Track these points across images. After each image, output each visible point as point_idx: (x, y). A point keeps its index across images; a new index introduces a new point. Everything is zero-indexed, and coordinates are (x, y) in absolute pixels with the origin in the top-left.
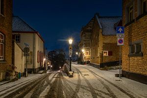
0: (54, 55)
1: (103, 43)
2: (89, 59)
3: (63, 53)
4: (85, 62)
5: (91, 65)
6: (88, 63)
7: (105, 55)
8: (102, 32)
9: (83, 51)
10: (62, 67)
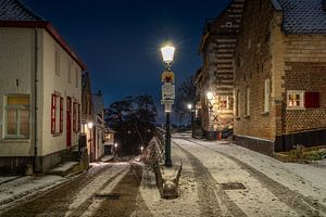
0: (124, 113)
1: (287, 64)
2: (228, 121)
3: (150, 109)
4: (216, 133)
5: (237, 140)
6: (227, 135)
7: (291, 105)
8: (282, 25)
9: (211, 96)
10: (145, 148)
